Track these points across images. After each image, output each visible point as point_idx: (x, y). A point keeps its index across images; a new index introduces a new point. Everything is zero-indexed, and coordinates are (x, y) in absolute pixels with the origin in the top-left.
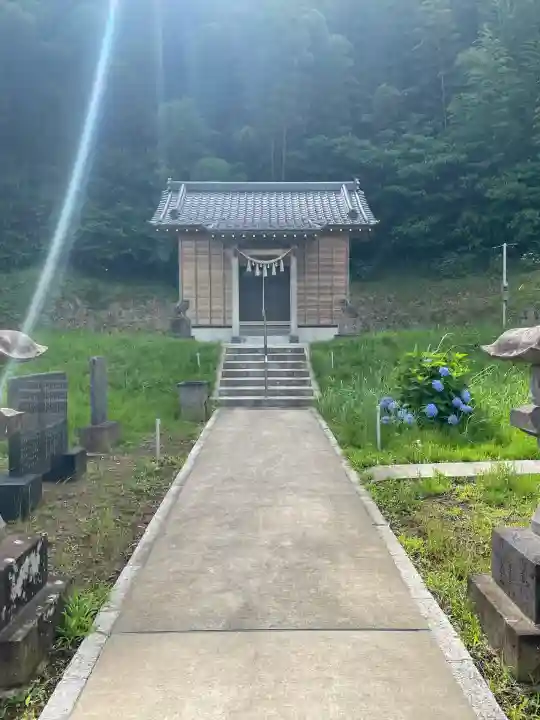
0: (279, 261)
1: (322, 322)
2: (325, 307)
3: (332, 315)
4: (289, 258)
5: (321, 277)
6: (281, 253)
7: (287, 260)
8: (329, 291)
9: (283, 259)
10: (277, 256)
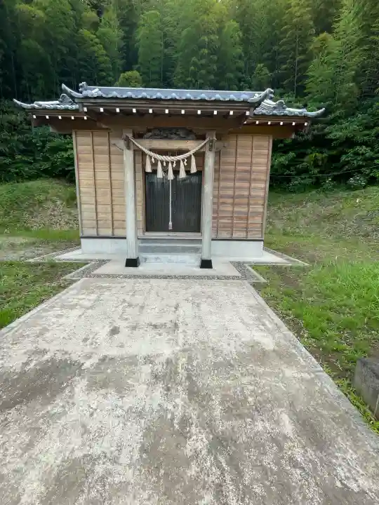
0: (189, 159)
1: (235, 235)
2: (240, 218)
3: (247, 228)
4: (204, 153)
5: (238, 184)
6: (193, 146)
7: (200, 156)
8: (245, 201)
9: (196, 154)
10: (187, 151)
